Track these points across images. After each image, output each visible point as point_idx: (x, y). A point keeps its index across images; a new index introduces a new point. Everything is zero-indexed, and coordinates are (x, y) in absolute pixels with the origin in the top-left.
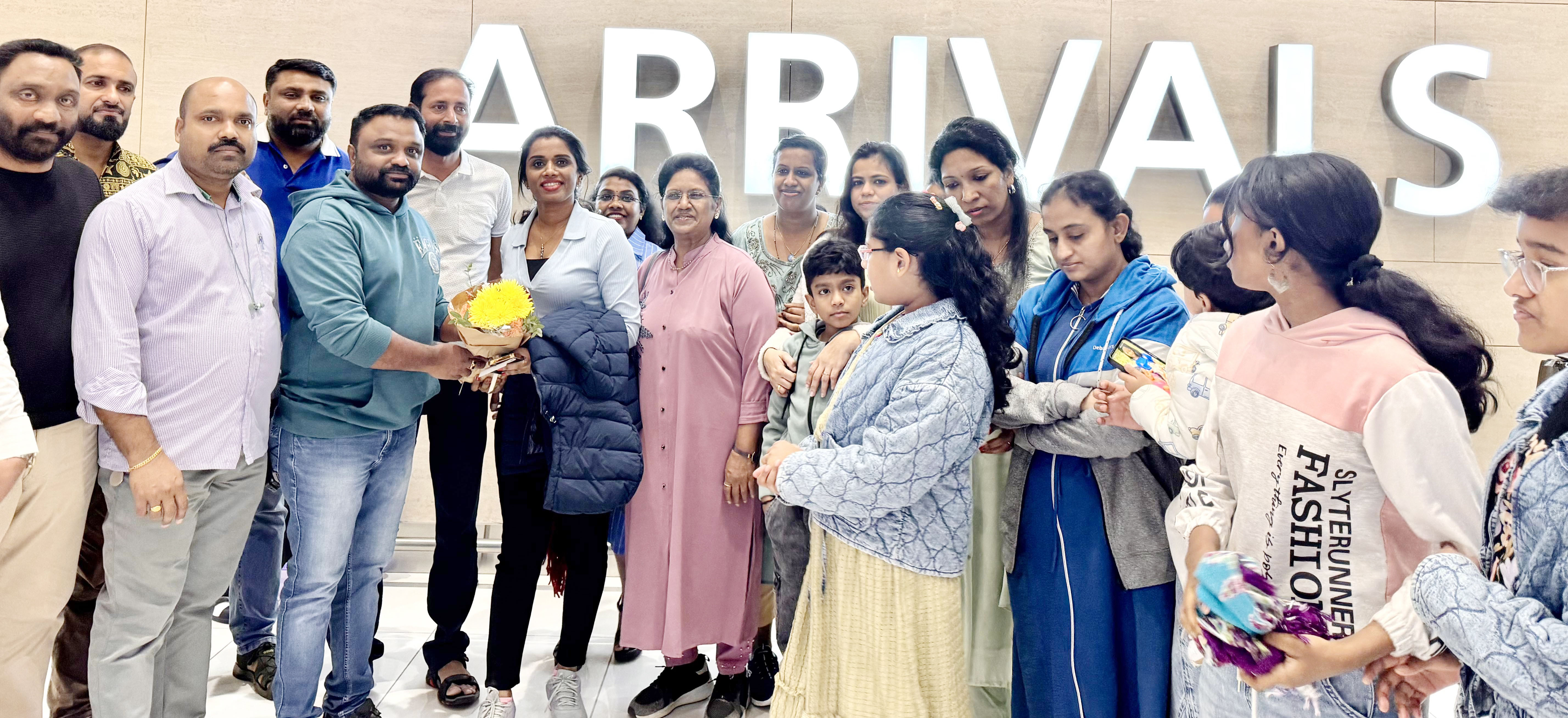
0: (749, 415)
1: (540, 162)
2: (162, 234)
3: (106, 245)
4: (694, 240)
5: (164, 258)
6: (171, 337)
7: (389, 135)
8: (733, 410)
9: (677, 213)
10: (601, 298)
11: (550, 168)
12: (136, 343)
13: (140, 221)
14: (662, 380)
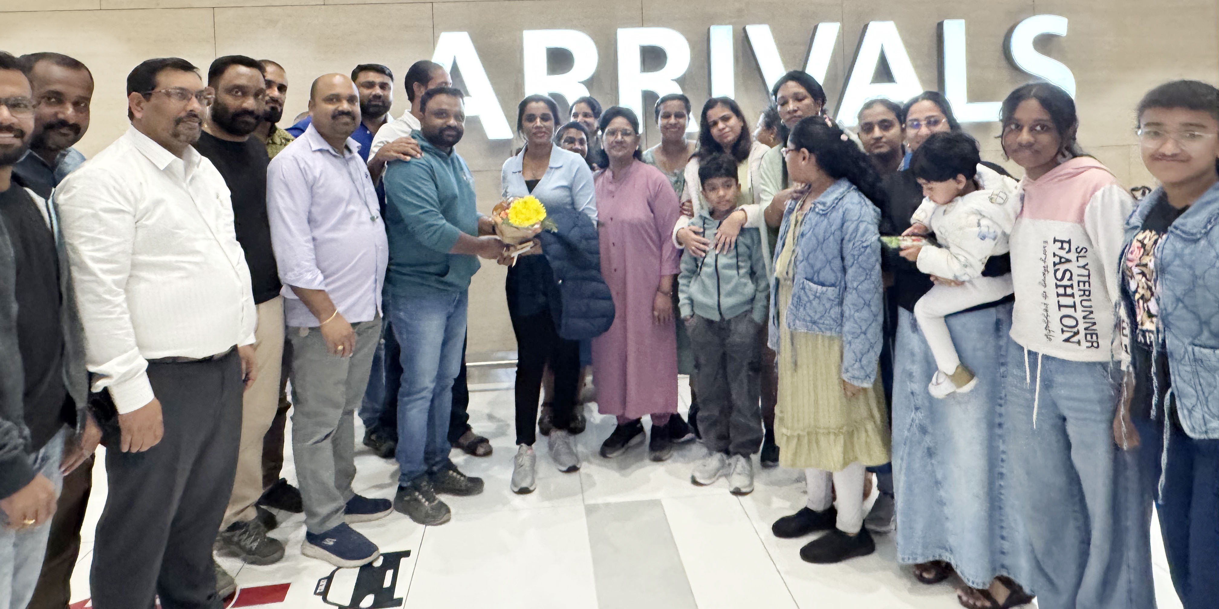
0: (668, 270)
1: (532, 118)
2: (318, 175)
3: (287, 185)
4: (624, 162)
5: (321, 191)
6: (332, 240)
7: (445, 107)
8: (657, 267)
9: (614, 144)
10: (573, 203)
11: (538, 122)
12: (311, 245)
13: (304, 168)
14: (613, 251)
